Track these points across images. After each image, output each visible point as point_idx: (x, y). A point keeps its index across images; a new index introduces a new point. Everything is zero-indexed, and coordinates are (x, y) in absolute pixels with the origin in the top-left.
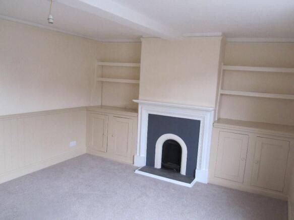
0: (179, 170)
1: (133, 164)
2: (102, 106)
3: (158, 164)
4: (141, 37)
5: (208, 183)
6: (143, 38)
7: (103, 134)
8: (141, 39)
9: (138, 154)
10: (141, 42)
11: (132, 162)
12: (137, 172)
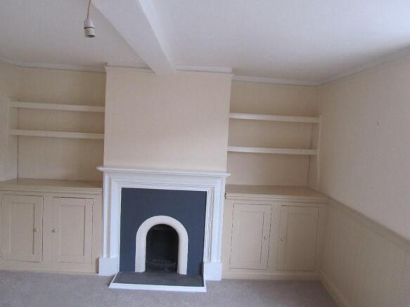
0: (175, 269)
1: (98, 272)
2: (19, 181)
3: (140, 264)
4: (106, 64)
5: (222, 280)
6: (110, 66)
7: (34, 230)
8: (106, 68)
9: (105, 256)
10: (105, 73)
11: (94, 271)
12: (113, 286)
